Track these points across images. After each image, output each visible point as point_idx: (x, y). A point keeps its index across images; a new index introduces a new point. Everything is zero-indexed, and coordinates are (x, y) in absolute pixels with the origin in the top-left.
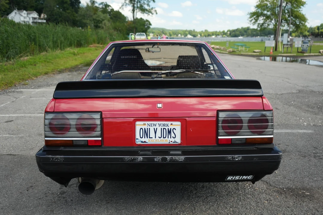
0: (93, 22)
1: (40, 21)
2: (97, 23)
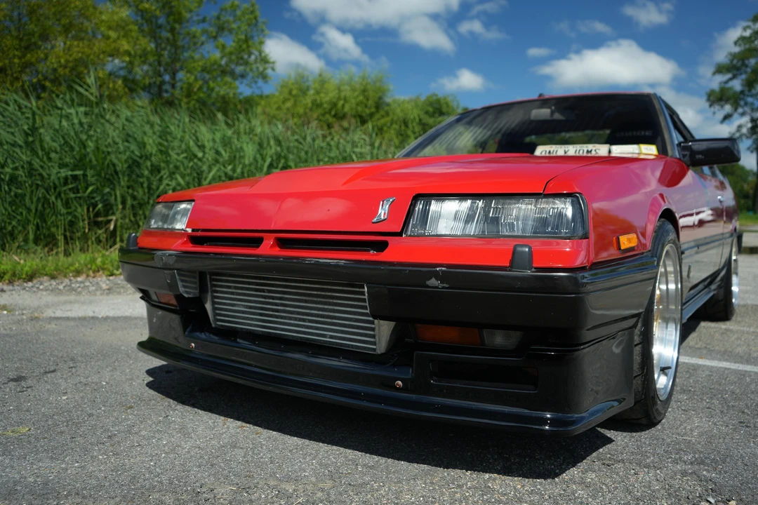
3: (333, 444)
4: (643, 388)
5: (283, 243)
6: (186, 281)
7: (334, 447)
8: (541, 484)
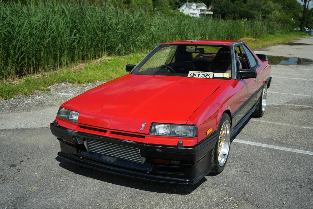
0: (261, 12)
1: (207, 13)
2: (266, 13)
3: (129, 187)
4: (215, 166)
5: (112, 132)
6: (80, 139)
7: (130, 188)
8: (186, 196)
